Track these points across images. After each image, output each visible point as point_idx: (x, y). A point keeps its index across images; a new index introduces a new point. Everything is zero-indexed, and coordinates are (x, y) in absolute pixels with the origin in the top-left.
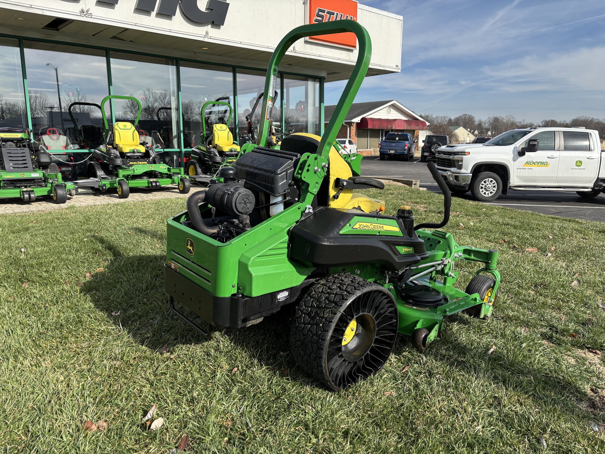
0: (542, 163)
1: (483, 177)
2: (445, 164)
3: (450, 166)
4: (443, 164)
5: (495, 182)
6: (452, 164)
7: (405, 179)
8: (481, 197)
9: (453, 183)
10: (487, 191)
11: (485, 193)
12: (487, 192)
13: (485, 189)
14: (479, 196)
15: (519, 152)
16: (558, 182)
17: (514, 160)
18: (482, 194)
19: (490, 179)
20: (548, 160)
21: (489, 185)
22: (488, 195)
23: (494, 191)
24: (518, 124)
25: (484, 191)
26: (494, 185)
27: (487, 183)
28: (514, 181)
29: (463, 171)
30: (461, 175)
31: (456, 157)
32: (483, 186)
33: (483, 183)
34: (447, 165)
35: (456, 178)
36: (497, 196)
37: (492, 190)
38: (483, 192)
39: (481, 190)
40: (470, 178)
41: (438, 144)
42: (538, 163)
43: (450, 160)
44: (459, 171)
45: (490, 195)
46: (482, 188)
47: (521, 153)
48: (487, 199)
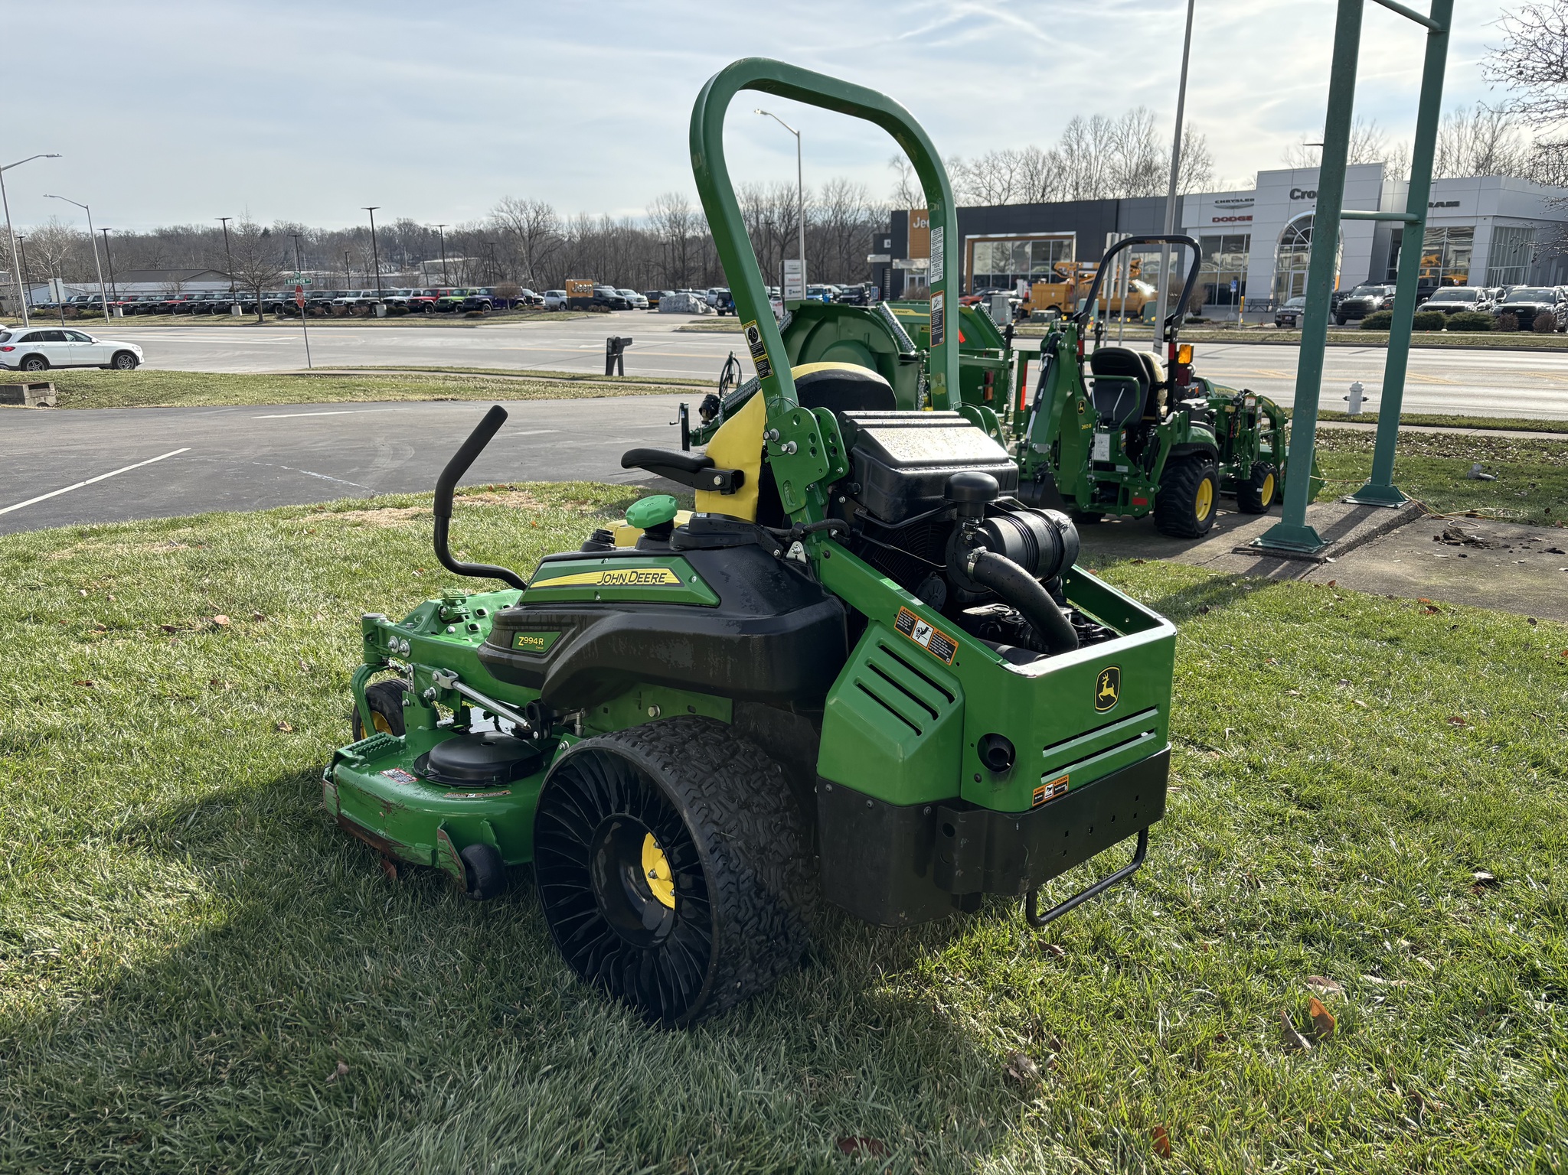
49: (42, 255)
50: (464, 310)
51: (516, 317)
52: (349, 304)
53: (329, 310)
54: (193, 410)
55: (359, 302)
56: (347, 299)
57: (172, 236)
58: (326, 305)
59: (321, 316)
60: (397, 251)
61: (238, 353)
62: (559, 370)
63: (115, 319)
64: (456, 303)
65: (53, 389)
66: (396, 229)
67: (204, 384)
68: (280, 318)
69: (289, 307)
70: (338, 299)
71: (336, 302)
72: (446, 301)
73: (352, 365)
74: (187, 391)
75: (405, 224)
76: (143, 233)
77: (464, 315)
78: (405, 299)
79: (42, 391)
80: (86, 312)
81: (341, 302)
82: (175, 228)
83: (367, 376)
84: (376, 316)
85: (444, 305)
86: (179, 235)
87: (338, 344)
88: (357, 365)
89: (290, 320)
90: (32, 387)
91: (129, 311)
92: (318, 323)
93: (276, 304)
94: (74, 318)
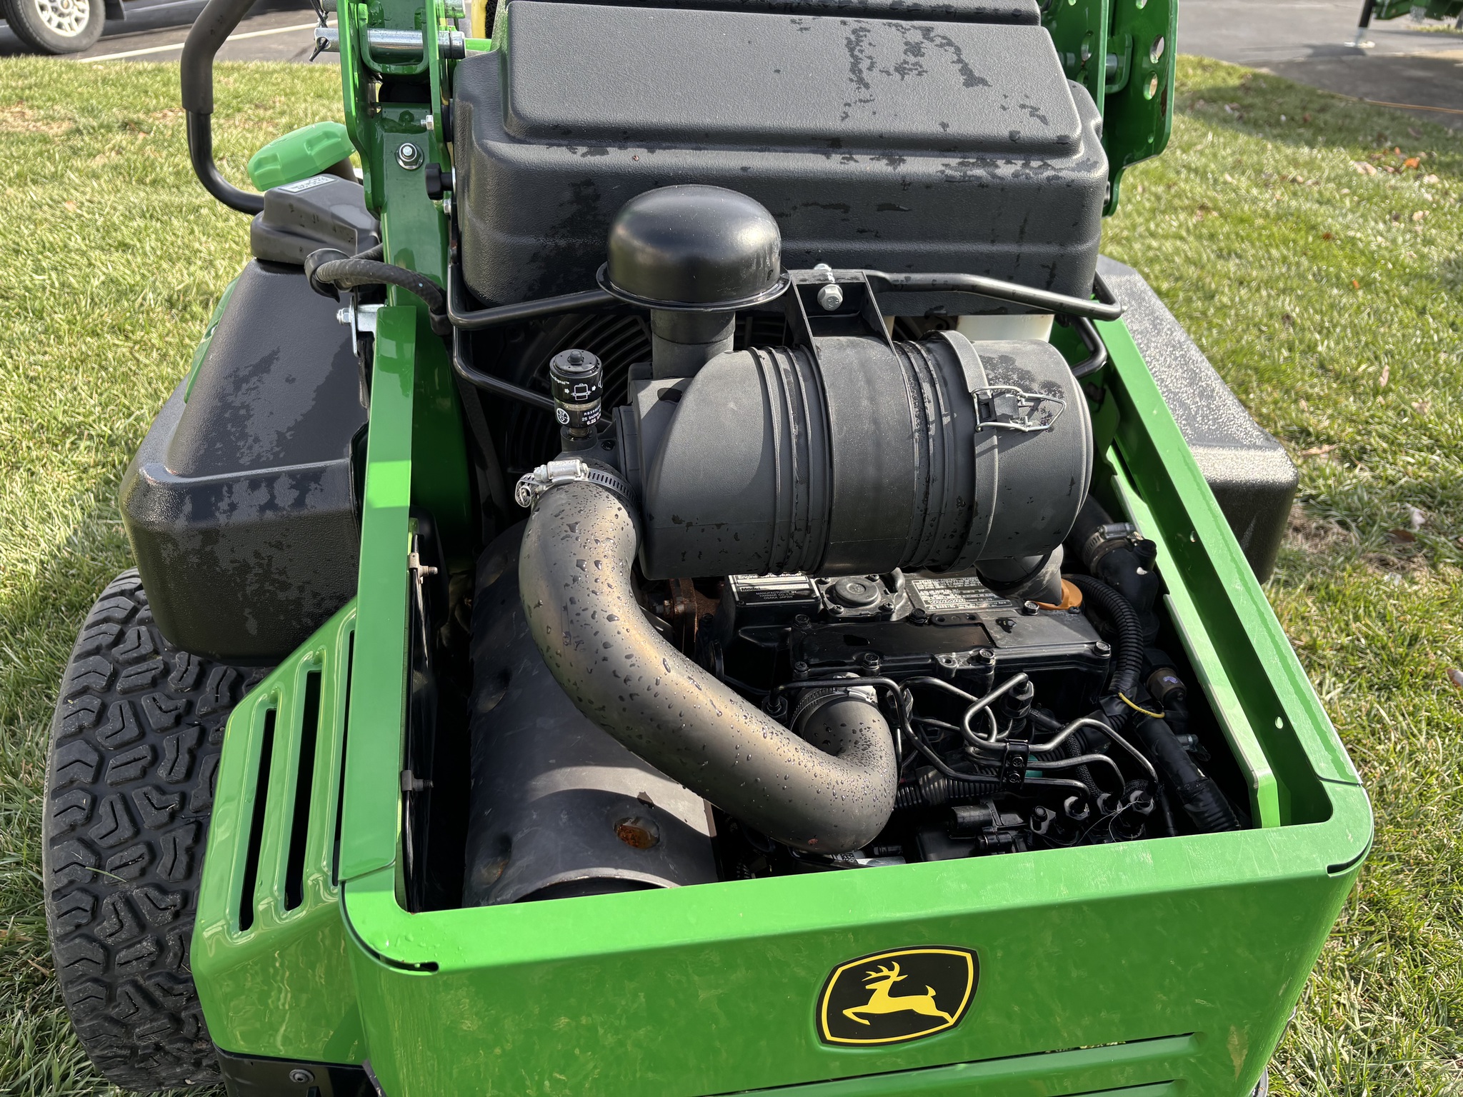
8: (54, 42)
10: (61, 15)
11: (60, 26)
12: (65, 21)
13: (55, 9)
14: (48, 37)
18: (54, 28)
22: (73, 30)
23: (83, 11)
25: (56, 19)
36: (100, 28)
37: (77, 14)
38: (55, 23)
39: (44, 16)
45: (79, 28)
46: (42, 8)
48: (75, 44)
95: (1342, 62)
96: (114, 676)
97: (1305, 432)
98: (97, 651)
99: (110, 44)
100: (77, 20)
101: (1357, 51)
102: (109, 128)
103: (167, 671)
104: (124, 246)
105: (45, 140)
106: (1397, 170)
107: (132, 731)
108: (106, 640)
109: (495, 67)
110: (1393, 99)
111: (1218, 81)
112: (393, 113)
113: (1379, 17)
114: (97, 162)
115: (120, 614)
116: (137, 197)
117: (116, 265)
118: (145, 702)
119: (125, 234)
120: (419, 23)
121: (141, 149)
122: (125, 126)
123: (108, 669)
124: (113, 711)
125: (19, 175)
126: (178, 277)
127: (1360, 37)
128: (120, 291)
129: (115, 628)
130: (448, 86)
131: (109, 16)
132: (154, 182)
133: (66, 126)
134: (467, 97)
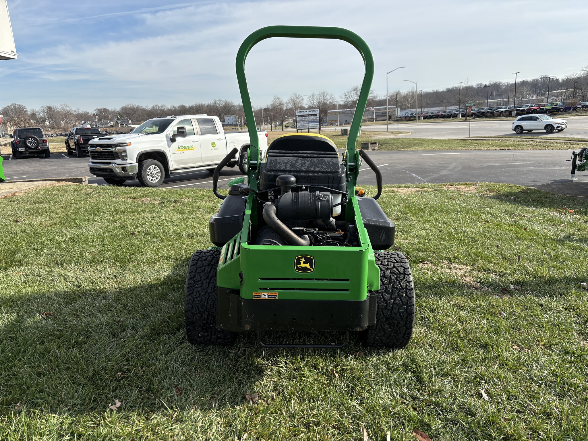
0: (190, 147)
1: (148, 165)
2: (106, 157)
3: (114, 159)
4: (101, 157)
5: (157, 168)
6: (115, 156)
7: (69, 178)
8: (150, 184)
9: (121, 175)
10: (153, 177)
11: (152, 180)
12: (154, 179)
13: (151, 176)
14: (148, 183)
15: (171, 139)
16: (203, 162)
17: (169, 147)
18: (150, 180)
19: (154, 166)
20: (193, 144)
21: (154, 172)
22: (155, 181)
23: (159, 176)
24: (74, 113)
25: (151, 178)
26: (158, 171)
27: (152, 170)
28: (173, 165)
29: (128, 161)
30: (128, 165)
31: (118, 149)
32: (149, 173)
33: (148, 170)
34: (108, 157)
35: (124, 169)
36: (163, 181)
37: (157, 176)
38: (151, 179)
39: (148, 177)
40: (137, 168)
41: (33, 137)
42: (187, 147)
43: (112, 152)
44: (124, 162)
45: (157, 181)
46: (148, 175)
47: (173, 140)
48: (155, 185)
49: (408, 100)
50: (550, 112)
51: (574, 114)
52: (502, 112)
53: (493, 115)
54: (410, 151)
55: (506, 111)
56: (501, 110)
57: (452, 90)
58: (492, 113)
59: (490, 117)
60: (539, 89)
61: (450, 132)
62: (575, 137)
63: (420, 121)
64: (548, 109)
65: (377, 144)
66: (540, 80)
67: (422, 142)
68: (474, 118)
69: (478, 114)
70: (498, 110)
71: (497, 111)
72: (543, 109)
73: (486, 136)
74: (415, 145)
75: (544, 77)
76: (442, 90)
77: (550, 114)
78: (525, 108)
79: (374, 145)
80: (412, 119)
81: (498, 111)
82: (453, 88)
83: (489, 140)
84: (511, 116)
85: (542, 110)
86: (454, 90)
87: (489, 128)
88: (488, 135)
89: (477, 119)
90: (371, 144)
91: (425, 118)
92: (487, 120)
93: (474, 113)
94: (408, 121)
95: (563, 184)
96: (196, 270)
97: (489, 270)
98: (193, 265)
99: (164, 185)
100: (157, 178)
101: (572, 181)
102: (170, 202)
103: (205, 270)
104: (177, 225)
105: (154, 204)
106: (565, 214)
107: (199, 279)
108: (195, 263)
109: (265, 165)
110: (577, 195)
111: (513, 191)
112: (252, 171)
113: (578, 170)
114: (168, 209)
115: (197, 259)
116: (179, 216)
117: (176, 229)
118: (202, 274)
119: (178, 222)
120: (257, 160)
121: (179, 206)
122: (175, 202)
123: (195, 269)
124: (196, 276)
125: (149, 212)
126: (191, 231)
127: (572, 177)
128: (176, 233)
129: (196, 261)
130: (259, 167)
131: (165, 178)
132: (183, 213)
133: (159, 202)
134: (262, 167)
